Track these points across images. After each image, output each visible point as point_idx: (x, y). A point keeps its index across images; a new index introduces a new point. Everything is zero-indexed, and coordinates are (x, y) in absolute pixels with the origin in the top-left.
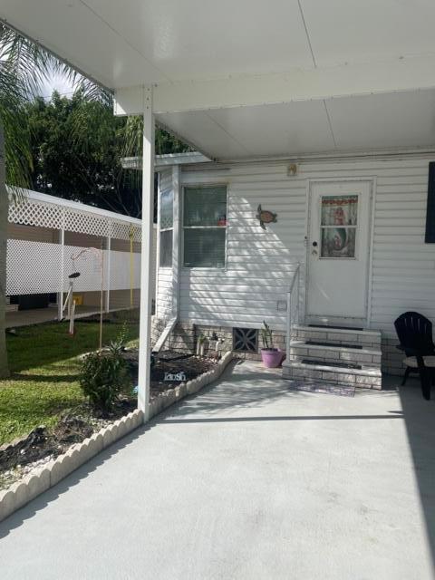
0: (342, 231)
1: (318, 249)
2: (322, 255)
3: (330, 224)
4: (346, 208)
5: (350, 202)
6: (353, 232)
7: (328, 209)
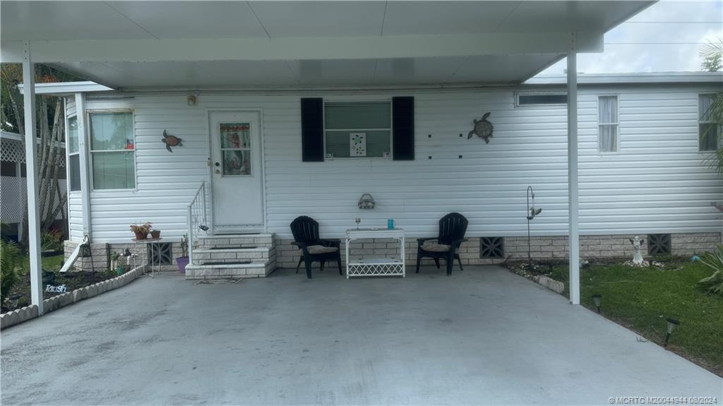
0: (239, 153)
1: (220, 168)
2: (224, 174)
3: (229, 147)
4: (240, 133)
5: (243, 128)
6: (248, 154)
7: (225, 134)
